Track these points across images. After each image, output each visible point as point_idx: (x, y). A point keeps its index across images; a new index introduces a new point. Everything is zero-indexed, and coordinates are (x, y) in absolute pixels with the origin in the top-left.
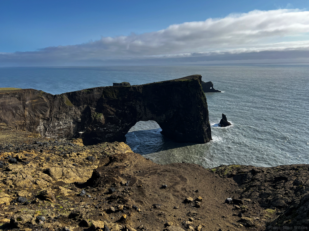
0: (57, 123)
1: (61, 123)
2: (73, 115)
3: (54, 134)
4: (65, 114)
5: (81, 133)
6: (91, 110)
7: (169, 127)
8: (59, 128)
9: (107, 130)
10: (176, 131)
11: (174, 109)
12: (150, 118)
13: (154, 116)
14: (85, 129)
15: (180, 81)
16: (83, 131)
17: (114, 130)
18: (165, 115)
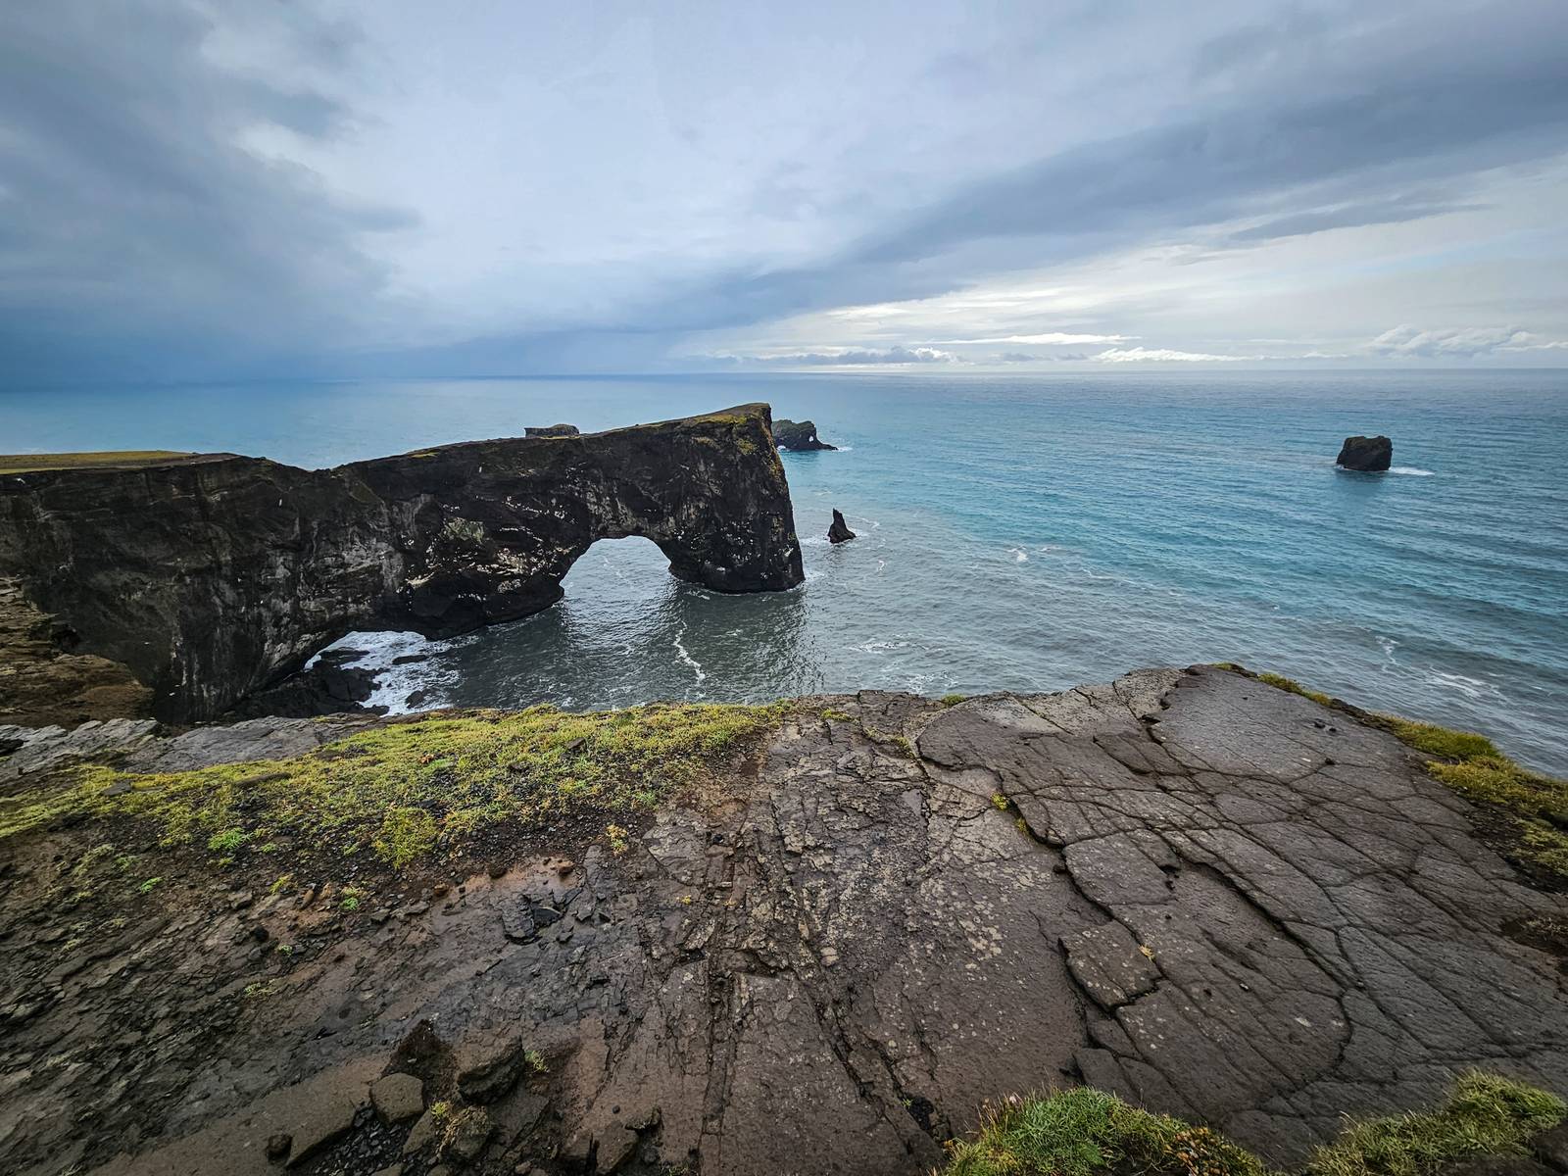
0: (334, 559)
2: (384, 530)
3: (327, 591)
4: (356, 528)
5: (416, 582)
6: (442, 513)
7: (689, 553)
8: (341, 571)
9: (500, 570)
10: (708, 563)
11: (699, 501)
12: (630, 529)
13: (643, 523)
14: (429, 571)
15: (710, 422)
16: (424, 577)
17: (524, 568)
18: (675, 518)
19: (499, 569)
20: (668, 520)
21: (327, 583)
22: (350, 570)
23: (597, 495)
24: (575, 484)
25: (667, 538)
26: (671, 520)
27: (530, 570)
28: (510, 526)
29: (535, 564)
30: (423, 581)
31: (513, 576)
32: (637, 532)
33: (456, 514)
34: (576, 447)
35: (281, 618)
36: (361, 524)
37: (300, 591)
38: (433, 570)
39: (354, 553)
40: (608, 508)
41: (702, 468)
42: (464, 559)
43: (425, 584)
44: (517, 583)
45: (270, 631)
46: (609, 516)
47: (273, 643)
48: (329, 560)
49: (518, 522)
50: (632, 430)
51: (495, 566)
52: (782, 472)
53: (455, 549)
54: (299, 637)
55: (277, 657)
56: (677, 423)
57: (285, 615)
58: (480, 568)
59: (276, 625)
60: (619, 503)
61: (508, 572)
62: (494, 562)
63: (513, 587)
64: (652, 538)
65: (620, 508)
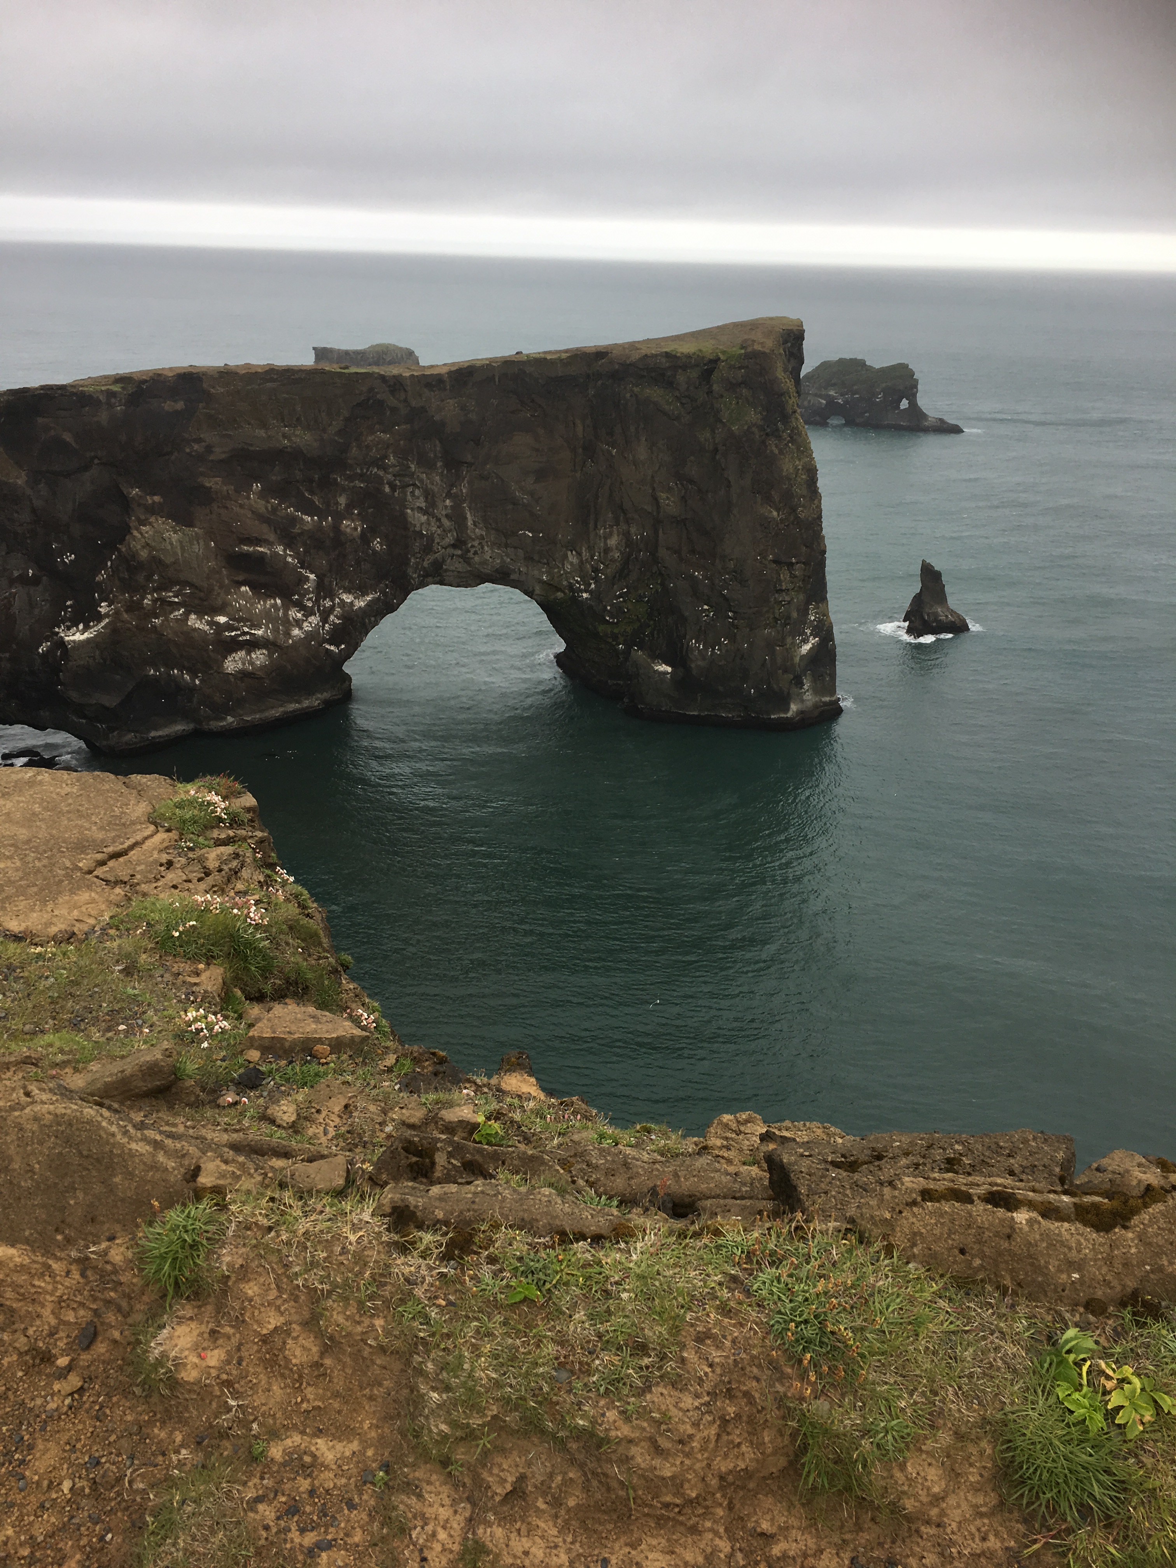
5: (77, 636)
6: (126, 504)
7: (601, 628)
9: (231, 628)
10: (639, 654)
11: (628, 522)
12: (487, 570)
14: (99, 617)
15: (667, 355)
16: (87, 628)
17: (275, 630)
18: (579, 554)
19: (228, 627)
20: (566, 557)
23: (428, 495)
24: (385, 468)
25: (560, 595)
26: (572, 558)
27: (288, 634)
28: (258, 542)
29: (298, 624)
30: (87, 635)
31: (253, 644)
32: (502, 577)
33: (153, 510)
34: (393, 392)
38: (107, 615)
40: (446, 523)
41: (642, 452)
42: (163, 601)
43: (88, 640)
44: (259, 657)
46: (450, 539)
49: (272, 537)
50: (507, 363)
51: (222, 619)
52: (812, 473)
53: (149, 578)
56: (600, 354)
58: (193, 621)
60: (468, 515)
61: (245, 633)
62: (220, 611)
63: (251, 663)
64: (529, 593)
65: (470, 523)
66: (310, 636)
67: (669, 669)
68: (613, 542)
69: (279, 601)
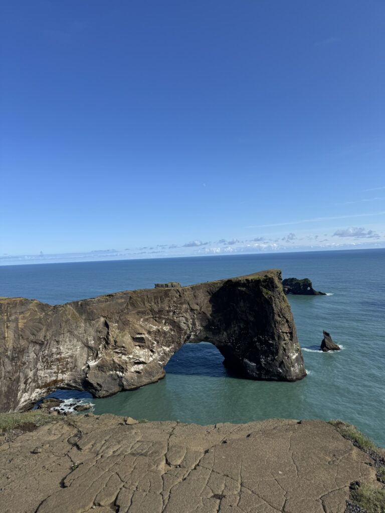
0: (56, 349)
1: (61, 348)
2: (80, 335)
3: (50, 366)
4: (68, 334)
5: (92, 364)
6: (108, 327)
7: (235, 353)
8: (59, 356)
11: (240, 323)
13: (210, 335)
14: (99, 358)
15: (246, 280)
16: (96, 361)
17: (145, 358)
18: (227, 332)
19: (133, 358)
20: (223, 333)
21: (51, 362)
22: (63, 356)
23: (187, 319)
25: (222, 344)
26: (225, 333)
27: (149, 359)
28: (141, 334)
29: (151, 356)
30: (96, 363)
31: (139, 363)
32: (206, 340)
33: (115, 328)
35: (28, 379)
36: (70, 332)
37: (39, 366)
38: (101, 357)
39: (66, 347)
40: (191, 326)
41: (242, 304)
43: (96, 365)
44: (141, 367)
45: (22, 386)
46: (191, 330)
47: (22, 392)
48: (54, 350)
49: (146, 333)
50: (205, 284)
51: (131, 356)
54: (34, 390)
55: (22, 400)
57: (30, 378)
58: (124, 357)
59: (25, 383)
60: (197, 323)
61: (137, 360)
62: (131, 353)
63: (138, 368)
64: (214, 344)
65: (197, 325)
66: (154, 360)
67: (255, 365)
68: (236, 328)
69: (146, 350)
